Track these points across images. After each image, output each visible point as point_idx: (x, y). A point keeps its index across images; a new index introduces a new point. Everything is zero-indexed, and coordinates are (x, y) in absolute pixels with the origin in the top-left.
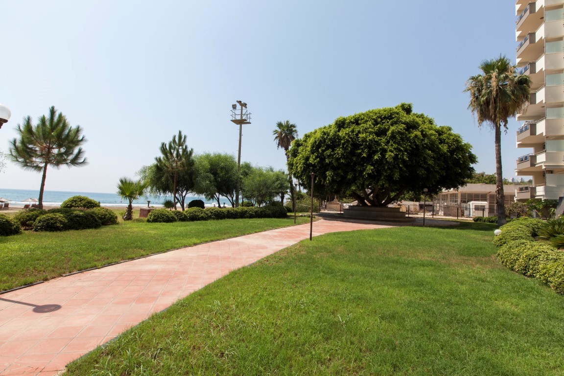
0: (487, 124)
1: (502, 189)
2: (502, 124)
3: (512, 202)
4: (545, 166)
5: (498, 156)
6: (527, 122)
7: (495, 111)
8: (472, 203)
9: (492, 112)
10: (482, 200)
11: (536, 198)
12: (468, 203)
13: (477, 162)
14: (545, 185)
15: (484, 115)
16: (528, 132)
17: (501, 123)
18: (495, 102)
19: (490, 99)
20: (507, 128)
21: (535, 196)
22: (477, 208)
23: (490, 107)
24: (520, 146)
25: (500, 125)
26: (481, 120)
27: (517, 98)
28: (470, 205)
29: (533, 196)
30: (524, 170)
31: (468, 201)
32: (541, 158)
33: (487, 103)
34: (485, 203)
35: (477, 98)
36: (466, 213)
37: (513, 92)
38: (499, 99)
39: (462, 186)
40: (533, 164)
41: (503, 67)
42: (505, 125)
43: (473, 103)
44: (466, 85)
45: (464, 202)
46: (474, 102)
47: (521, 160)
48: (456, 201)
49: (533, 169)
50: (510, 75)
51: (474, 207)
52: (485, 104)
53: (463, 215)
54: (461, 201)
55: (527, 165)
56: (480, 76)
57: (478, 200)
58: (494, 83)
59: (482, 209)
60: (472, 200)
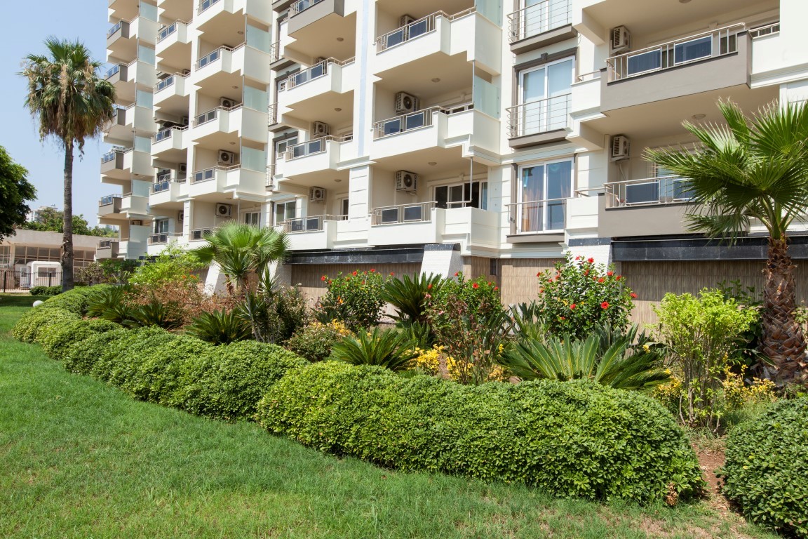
0: (53, 140)
1: (70, 243)
2: (76, 145)
3: (90, 263)
4: (130, 214)
5: (67, 193)
6: (115, 147)
7: (65, 122)
8: (35, 265)
9: (60, 122)
10: (52, 259)
11: (118, 257)
12: (28, 264)
13: (35, 197)
14: (129, 240)
15: (49, 124)
16: (114, 162)
17: (74, 144)
18: (66, 110)
19: (58, 102)
20: (83, 152)
21: (117, 255)
22: (42, 273)
23: (58, 114)
24: (106, 180)
25: (72, 146)
26: (44, 131)
27: (96, 113)
28: (30, 267)
29: (115, 254)
30: (107, 217)
31: (28, 261)
32: (126, 203)
33: (54, 106)
34: (56, 265)
35: (39, 94)
36: (23, 281)
37: (90, 101)
38: (72, 106)
39: (8, 236)
40: (117, 211)
41: (80, 60)
42: (80, 148)
43: (32, 100)
44: (21, 65)
45: (22, 262)
46: (34, 98)
47: (105, 202)
48: (6, 261)
49: (116, 216)
50: (88, 77)
51: (37, 271)
52: (50, 107)
53: (17, 286)
54: (15, 261)
55: (109, 210)
56: (45, 59)
57: (46, 259)
58: (64, 79)
59: (51, 274)
60: (35, 259)
